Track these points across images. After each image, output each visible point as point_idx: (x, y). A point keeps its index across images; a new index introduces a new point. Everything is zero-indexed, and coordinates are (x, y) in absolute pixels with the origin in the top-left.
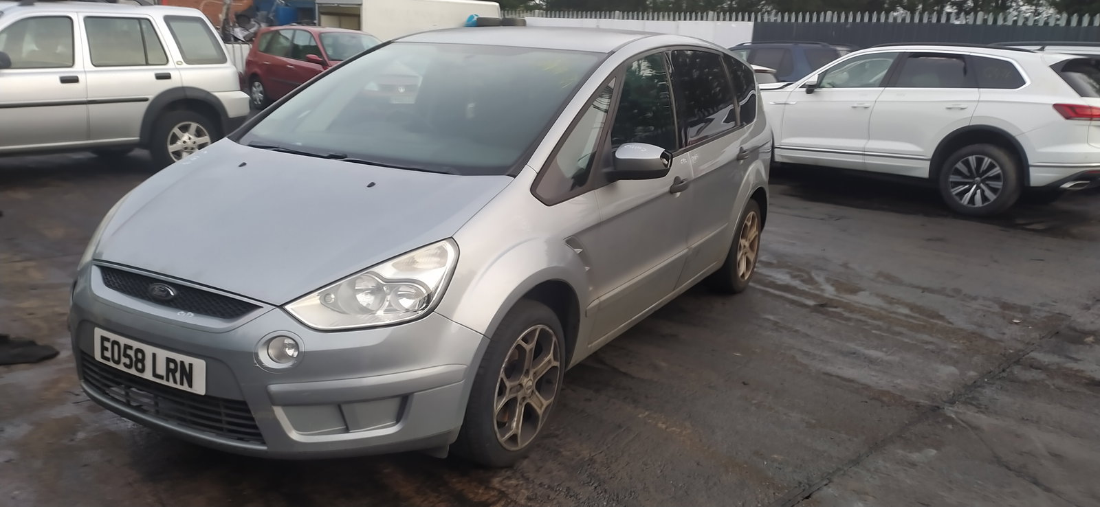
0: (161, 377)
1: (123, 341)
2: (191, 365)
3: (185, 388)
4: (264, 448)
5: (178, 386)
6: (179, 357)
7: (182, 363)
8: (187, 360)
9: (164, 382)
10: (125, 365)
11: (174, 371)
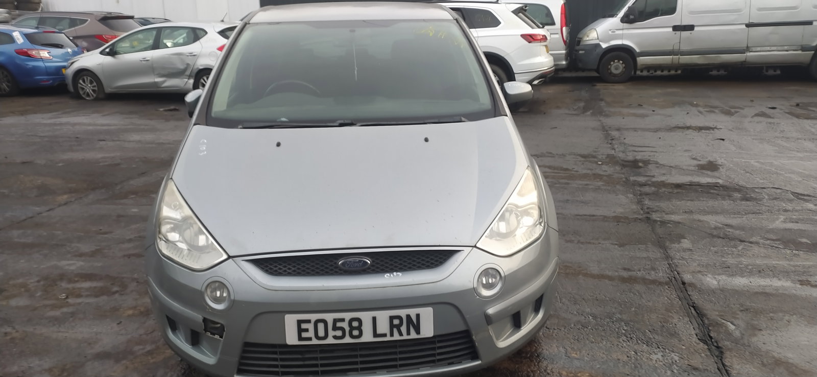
0: (385, 335)
1: (329, 317)
2: (418, 316)
3: (413, 335)
4: (478, 362)
5: (405, 337)
6: (403, 313)
7: (408, 317)
8: (413, 312)
9: (388, 338)
10: (335, 337)
11: (398, 327)
